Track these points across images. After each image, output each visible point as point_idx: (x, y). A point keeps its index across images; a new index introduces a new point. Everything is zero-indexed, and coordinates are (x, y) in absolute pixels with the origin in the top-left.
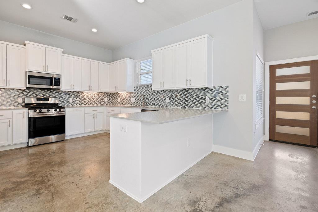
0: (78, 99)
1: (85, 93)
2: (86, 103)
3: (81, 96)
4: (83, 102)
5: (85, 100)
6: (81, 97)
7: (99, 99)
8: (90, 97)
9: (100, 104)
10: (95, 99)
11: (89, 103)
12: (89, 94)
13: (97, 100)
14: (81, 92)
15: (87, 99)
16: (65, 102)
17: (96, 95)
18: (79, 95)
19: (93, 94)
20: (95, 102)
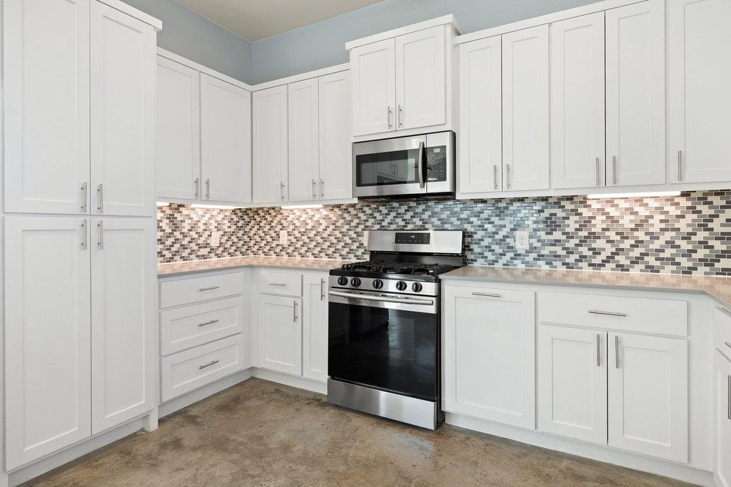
0: (557, 235)
1: (595, 205)
2: (603, 256)
3: (574, 218)
4: (584, 250)
5: (599, 244)
6: (572, 224)
7: (701, 235)
8: (627, 222)
9: (703, 269)
10: (668, 236)
11: (621, 259)
12: (623, 205)
13: (685, 245)
14: (570, 198)
15: (612, 235)
16: (498, 250)
17: (673, 211)
18: (560, 213)
19: (653, 204)
20: (669, 252)
